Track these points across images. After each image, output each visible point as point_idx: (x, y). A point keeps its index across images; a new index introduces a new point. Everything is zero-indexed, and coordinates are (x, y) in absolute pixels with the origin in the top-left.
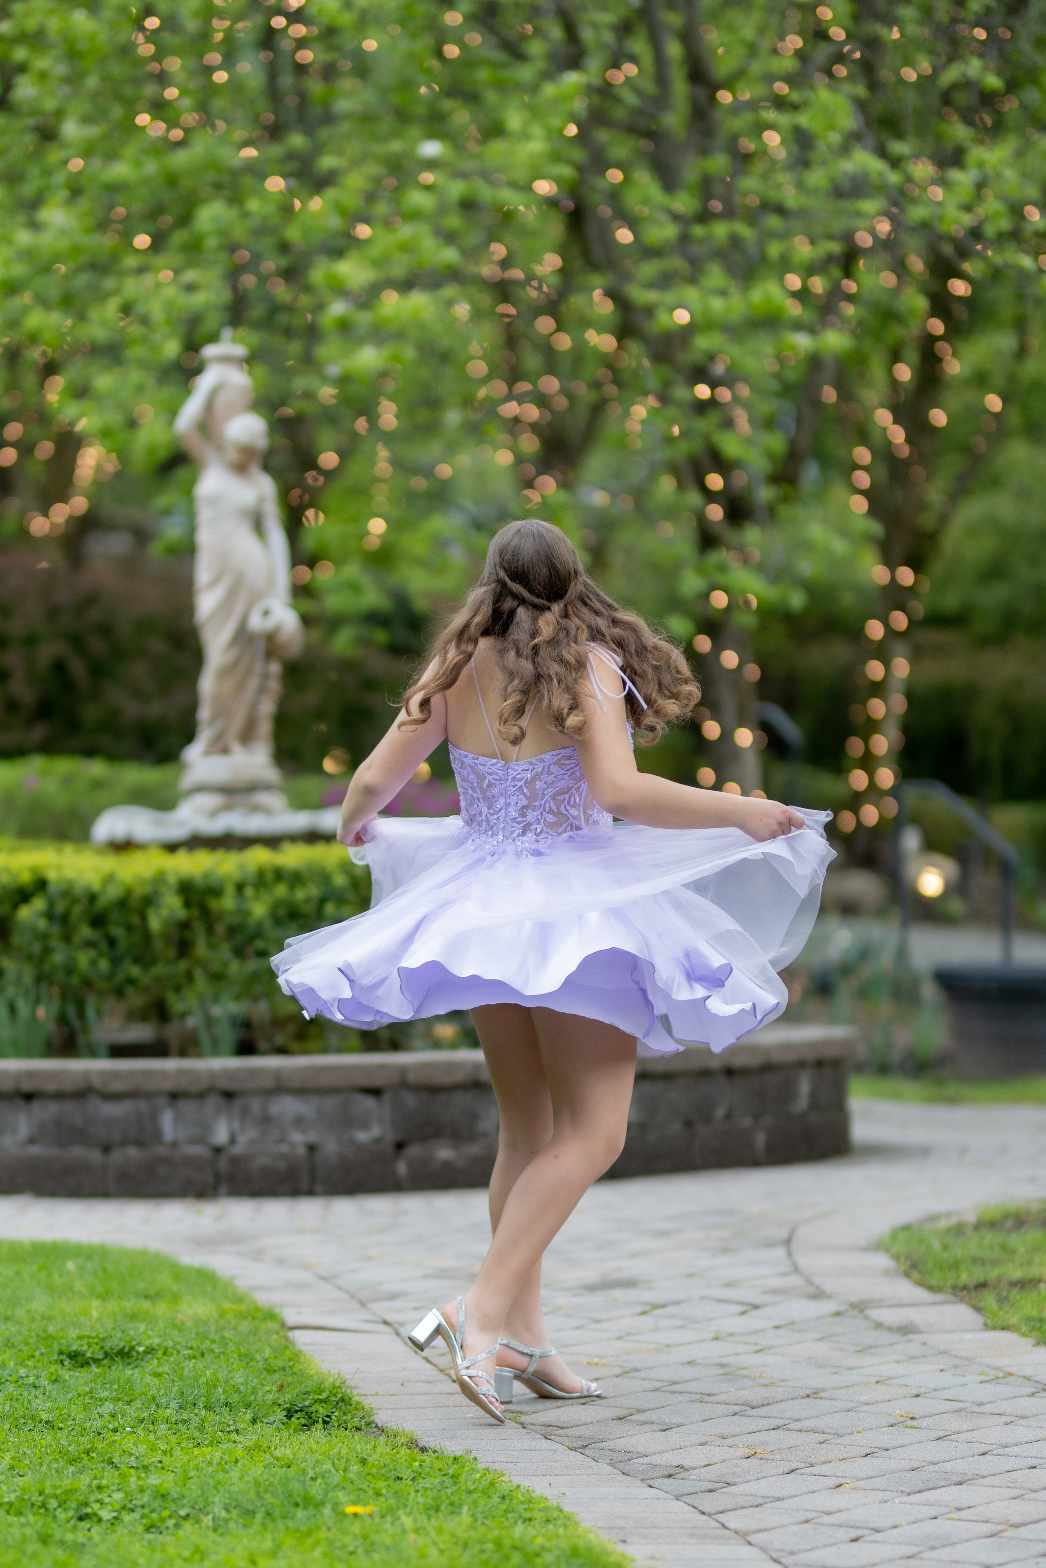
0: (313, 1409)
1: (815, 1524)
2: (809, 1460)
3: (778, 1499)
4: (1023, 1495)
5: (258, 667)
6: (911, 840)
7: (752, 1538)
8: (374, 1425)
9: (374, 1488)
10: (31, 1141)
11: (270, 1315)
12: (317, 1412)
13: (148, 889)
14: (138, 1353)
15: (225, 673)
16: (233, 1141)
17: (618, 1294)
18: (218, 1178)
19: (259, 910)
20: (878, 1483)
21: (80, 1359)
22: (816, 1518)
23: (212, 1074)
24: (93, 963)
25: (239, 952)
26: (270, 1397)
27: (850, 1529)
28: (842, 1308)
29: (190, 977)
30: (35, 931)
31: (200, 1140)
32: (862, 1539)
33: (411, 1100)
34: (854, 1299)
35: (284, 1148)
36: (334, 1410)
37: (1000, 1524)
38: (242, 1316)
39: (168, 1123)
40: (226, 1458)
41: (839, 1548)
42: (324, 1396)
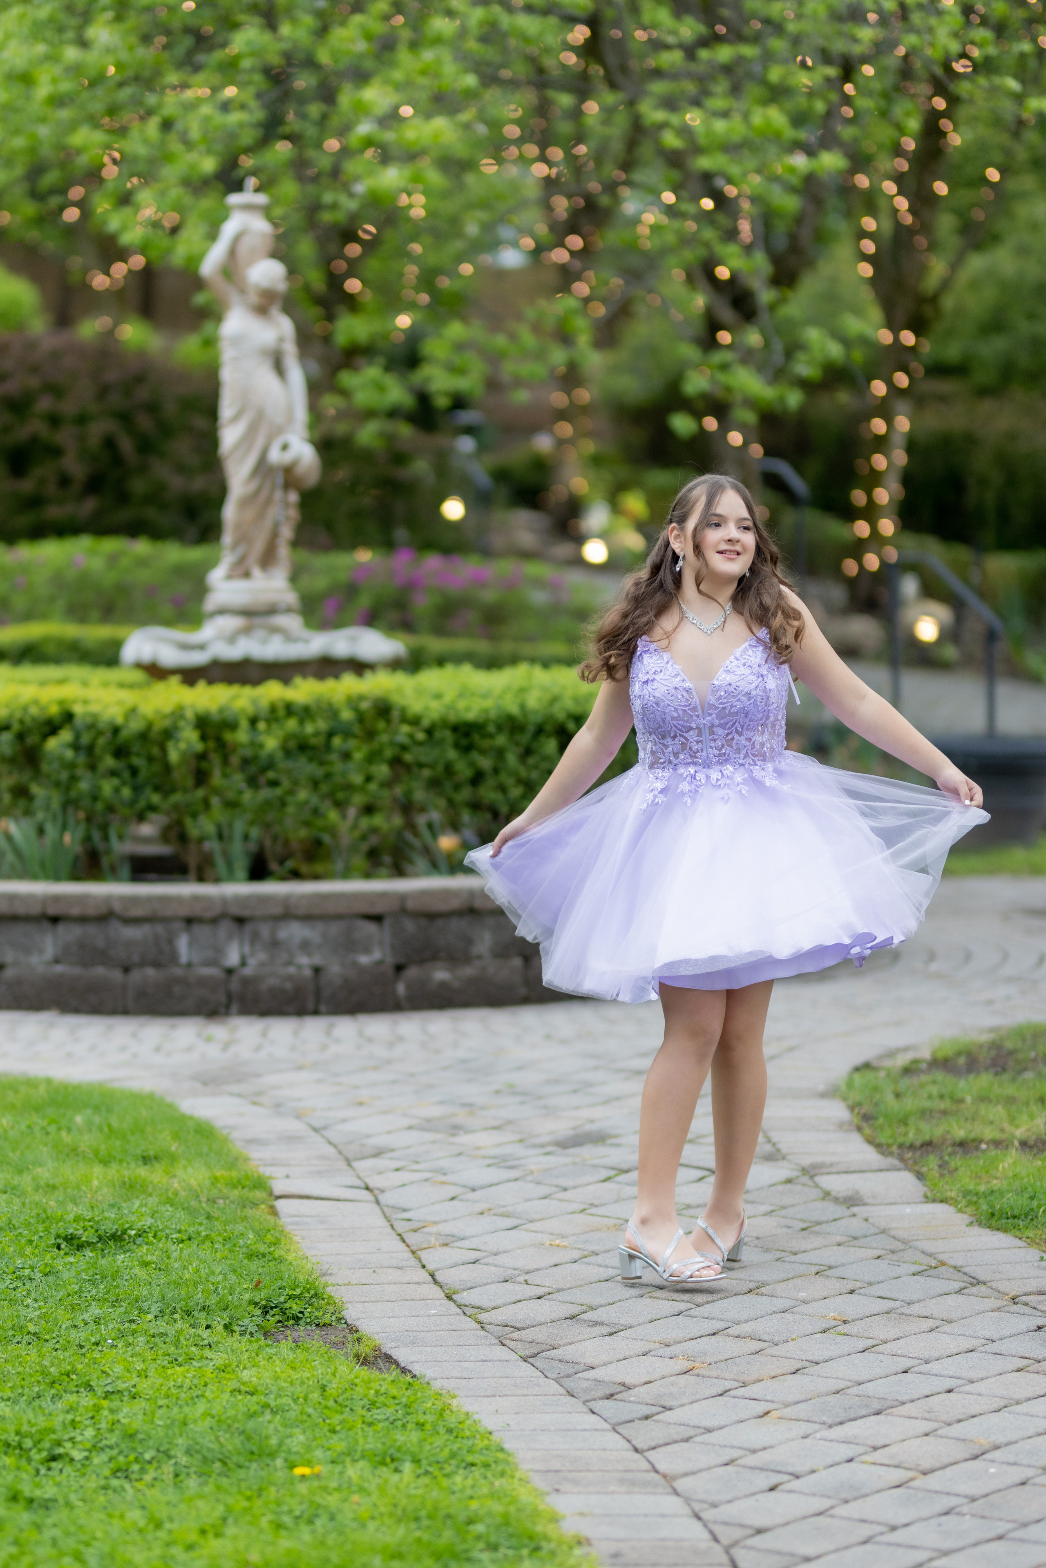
0: (287, 1305)
1: (738, 1466)
2: (742, 1378)
3: (709, 1431)
4: (936, 1430)
5: (278, 494)
6: (909, 586)
7: (679, 1484)
8: (343, 1321)
9: (329, 1425)
10: (57, 961)
11: (260, 1184)
12: (290, 1308)
13: (167, 723)
14: (130, 1236)
15: (245, 502)
16: (243, 963)
17: (588, 1152)
18: (230, 997)
19: (271, 743)
20: (802, 1410)
21: (75, 1242)
22: (741, 1457)
23: (224, 901)
24: (117, 790)
25: (253, 782)
26: (247, 1296)
27: (770, 1474)
28: (795, 1174)
29: (206, 804)
30: (61, 759)
31: (213, 962)
32: (780, 1487)
33: (410, 926)
34: (806, 1161)
35: (291, 970)
36: (307, 1306)
37: (910, 1469)
38: (234, 1184)
39: (183, 944)
40: (196, 1381)
41: (757, 1501)
42: (298, 1292)
